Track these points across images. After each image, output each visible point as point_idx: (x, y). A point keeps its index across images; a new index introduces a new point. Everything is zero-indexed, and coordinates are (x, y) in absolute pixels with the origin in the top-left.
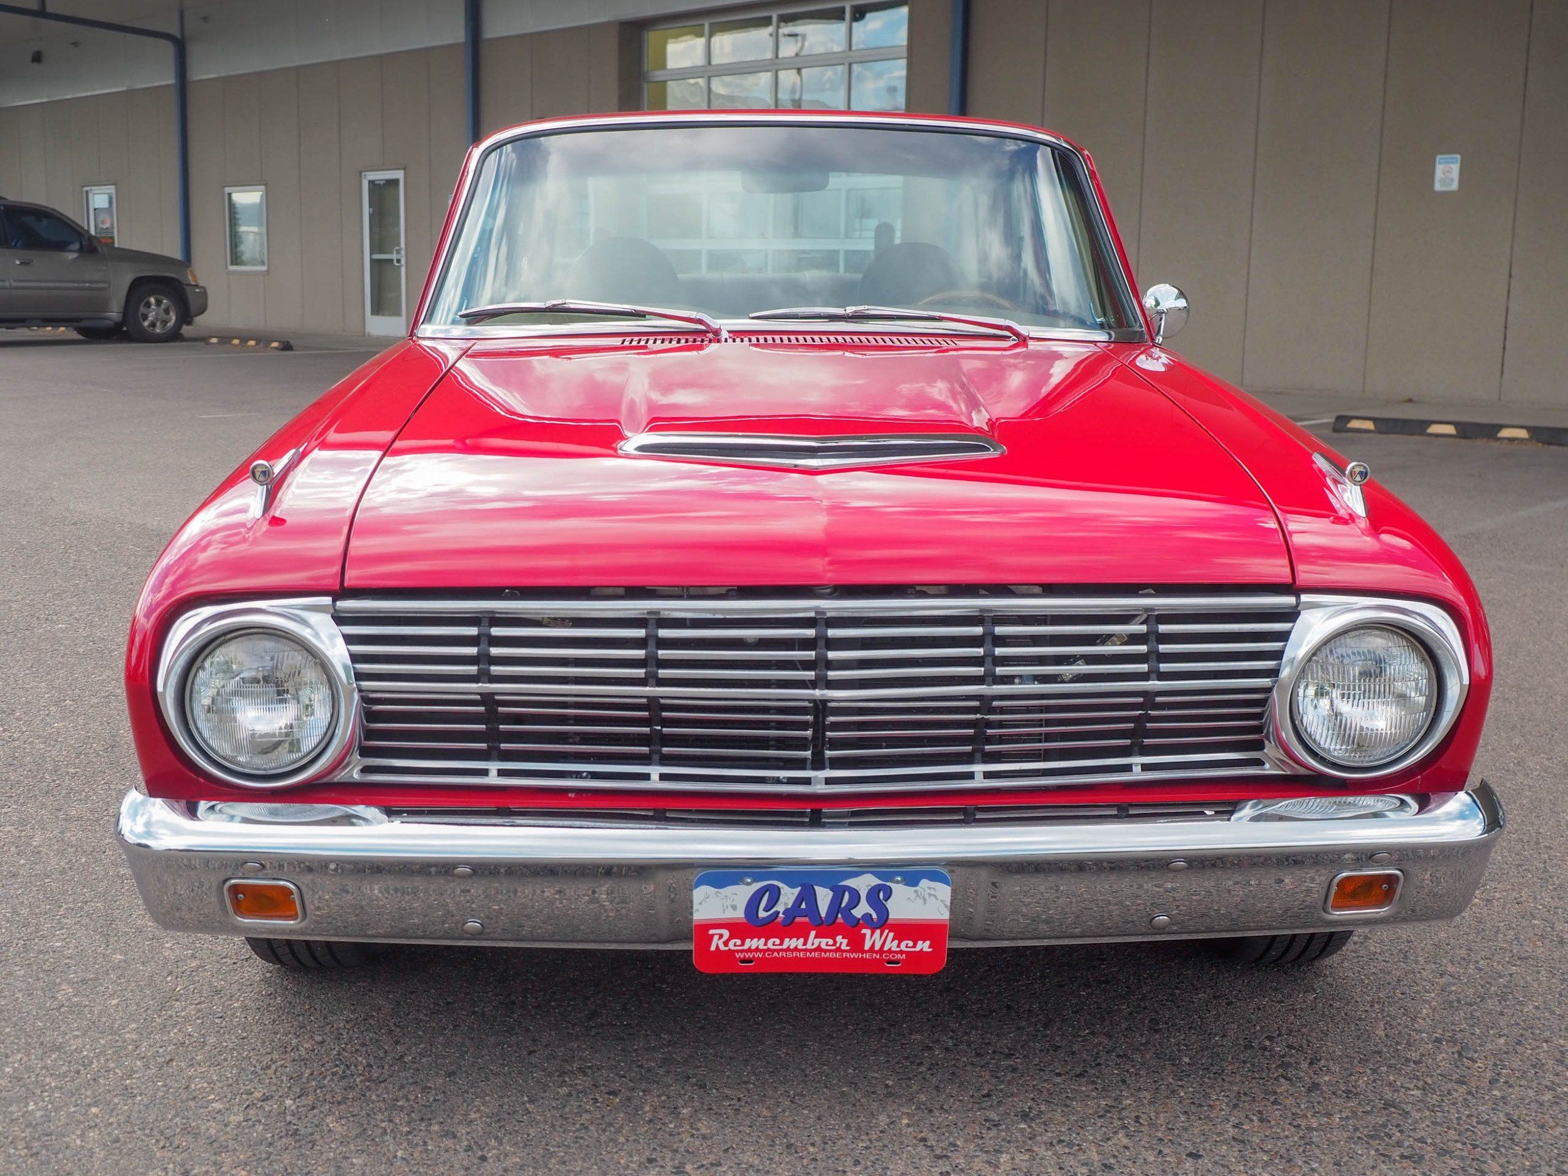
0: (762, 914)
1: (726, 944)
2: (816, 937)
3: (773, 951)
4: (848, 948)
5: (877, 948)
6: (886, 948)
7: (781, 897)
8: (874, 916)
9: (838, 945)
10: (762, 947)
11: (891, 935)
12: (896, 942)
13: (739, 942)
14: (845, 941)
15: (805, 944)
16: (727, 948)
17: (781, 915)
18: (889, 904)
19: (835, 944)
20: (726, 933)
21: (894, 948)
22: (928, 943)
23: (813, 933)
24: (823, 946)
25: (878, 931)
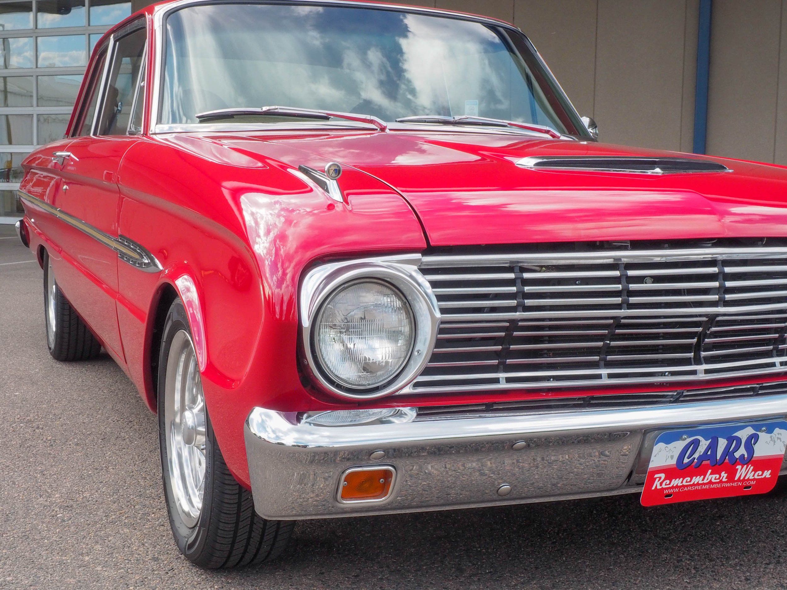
0: (686, 460)
1: (661, 484)
2: (711, 474)
3: (685, 486)
4: (726, 480)
6: (746, 478)
7: (699, 447)
8: (746, 456)
9: (721, 479)
10: (679, 484)
11: (752, 468)
12: (753, 473)
13: (668, 482)
14: (726, 475)
16: (661, 487)
17: (696, 460)
18: (756, 447)
19: (719, 478)
20: (663, 476)
21: (751, 477)
22: (770, 471)
23: (710, 471)
24: (713, 480)
25: (745, 466)
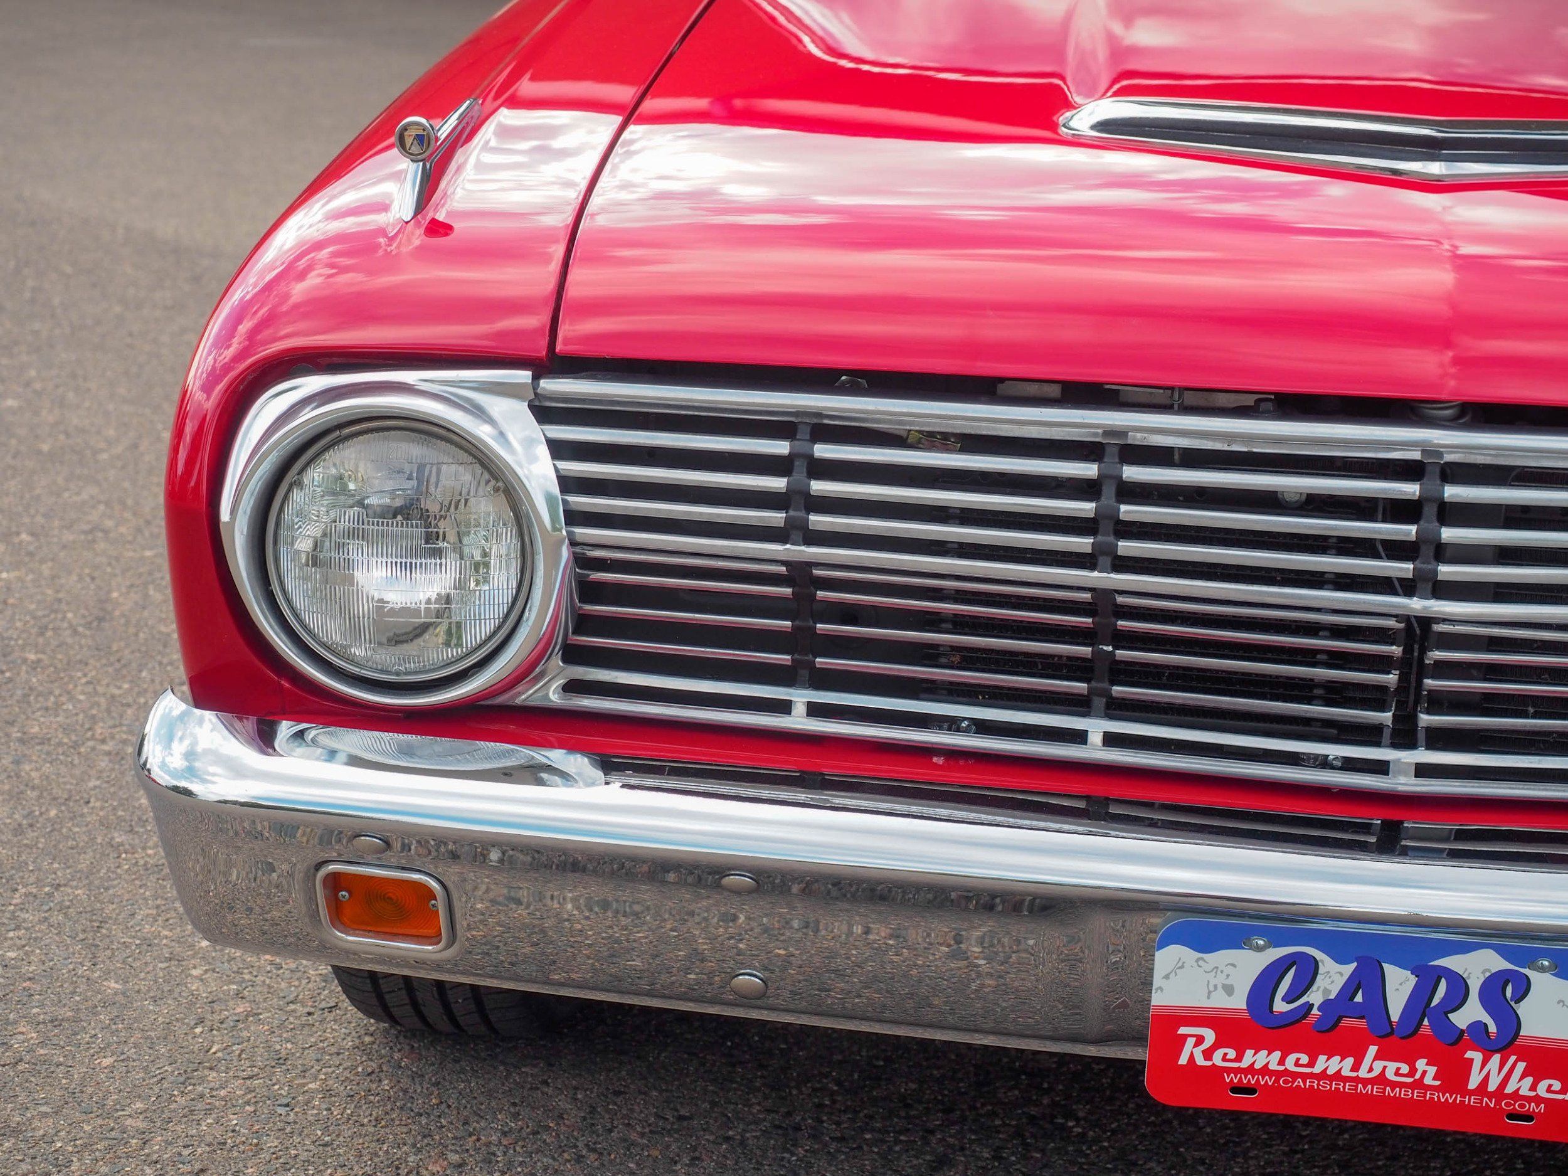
0: (1280, 1006)
1: (1208, 1054)
2: (1377, 1057)
3: (1295, 1075)
4: (1437, 1083)
5: (1492, 1087)
6: (1509, 1090)
7: (1319, 978)
8: (1492, 1028)
9: (1418, 1076)
10: (1274, 1066)
11: (1521, 1066)
12: (1529, 1080)
13: (1232, 1053)
14: (1432, 1070)
15: (1356, 1067)
16: (1209, 1064)
17: (1315, 1011)
18: (1523, 1009)
19: (1412, 1073)
20: (1210, 1036)
21: (1525, 1091)
23: (1373, 1050)
24: (1390, 1075)
25: (1496, 1058)
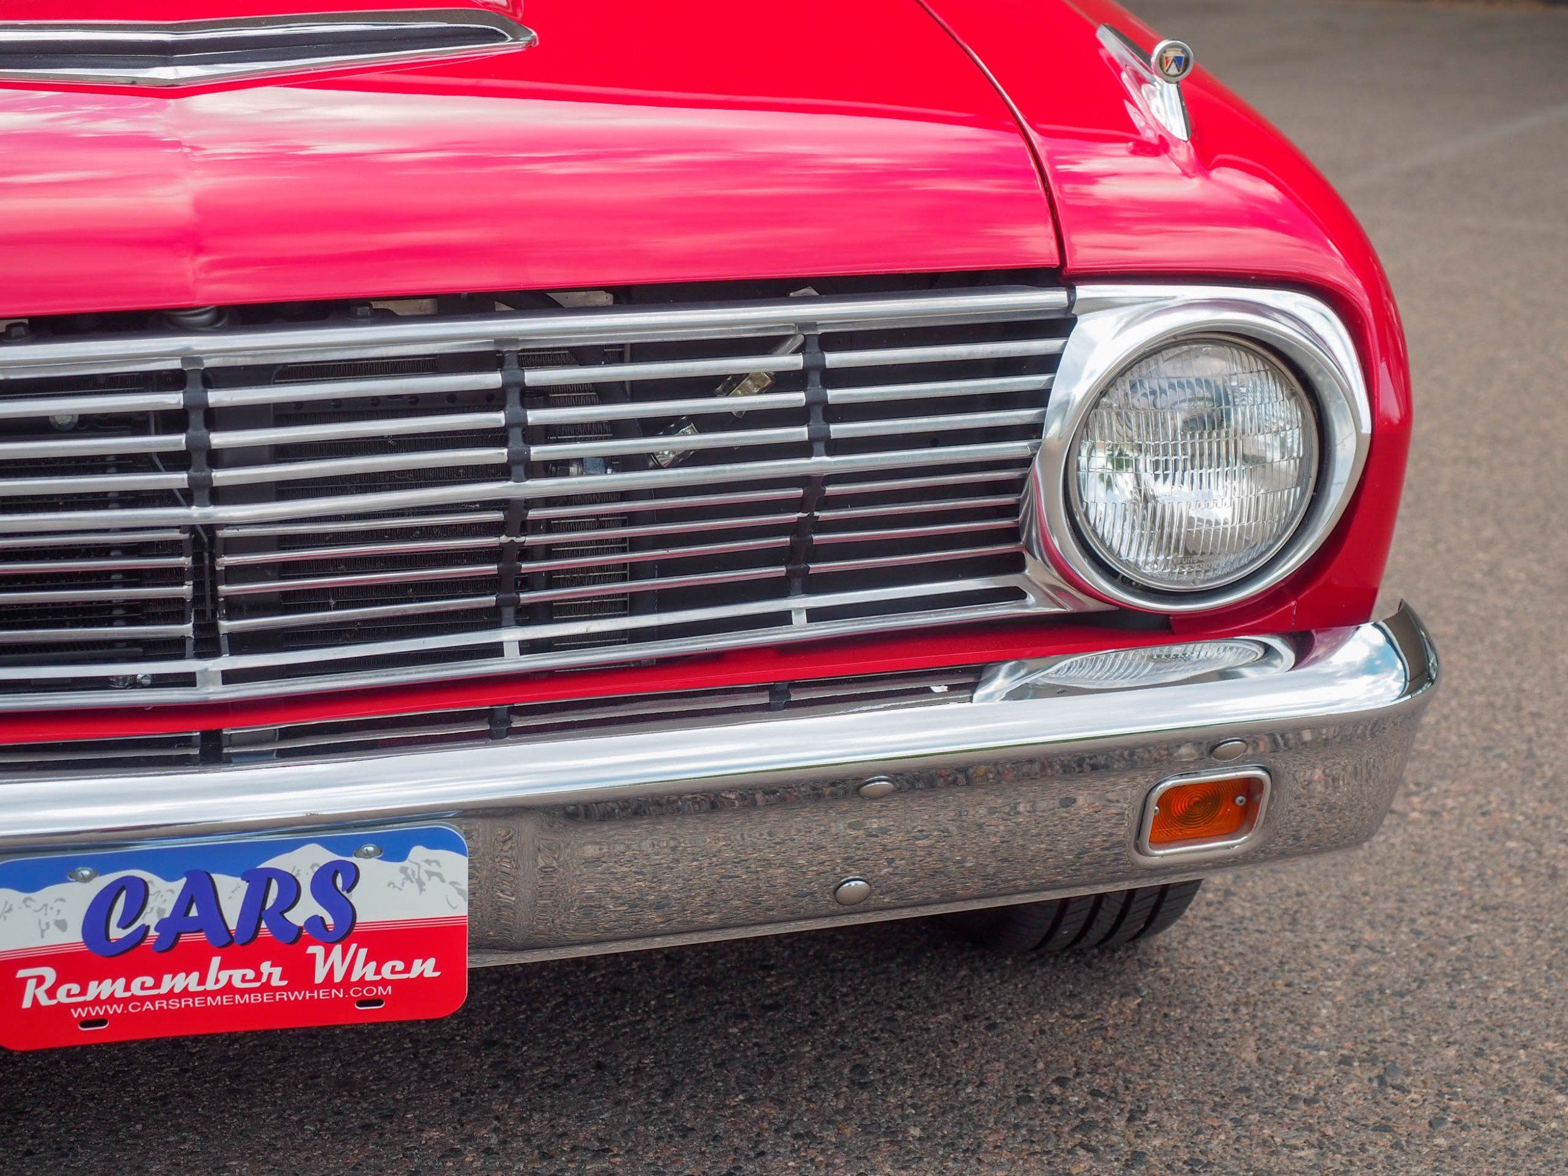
0: (116, 933)
1: (51, 993)
2: (222, 967)
3: (142, 1000)
4: (284, 983)
5: (338, 977)
6: (355, 978)
7: (151, 899)
8: (329, 920)
9: (264, 979)
10: (120, 994)
11: (363, 952)
12: (373, 965)
13: (75, 988)
14: (277, 971)
15: (202, 981)
16: (54, 1002)
17: (152, 932)
18: (356, 897)
19: (258, 977)
20: (50, 975)
21: (370, 977)
22: (432, 962)
23: (216, 961)
24: (237, 983)
25: (338, 949)
